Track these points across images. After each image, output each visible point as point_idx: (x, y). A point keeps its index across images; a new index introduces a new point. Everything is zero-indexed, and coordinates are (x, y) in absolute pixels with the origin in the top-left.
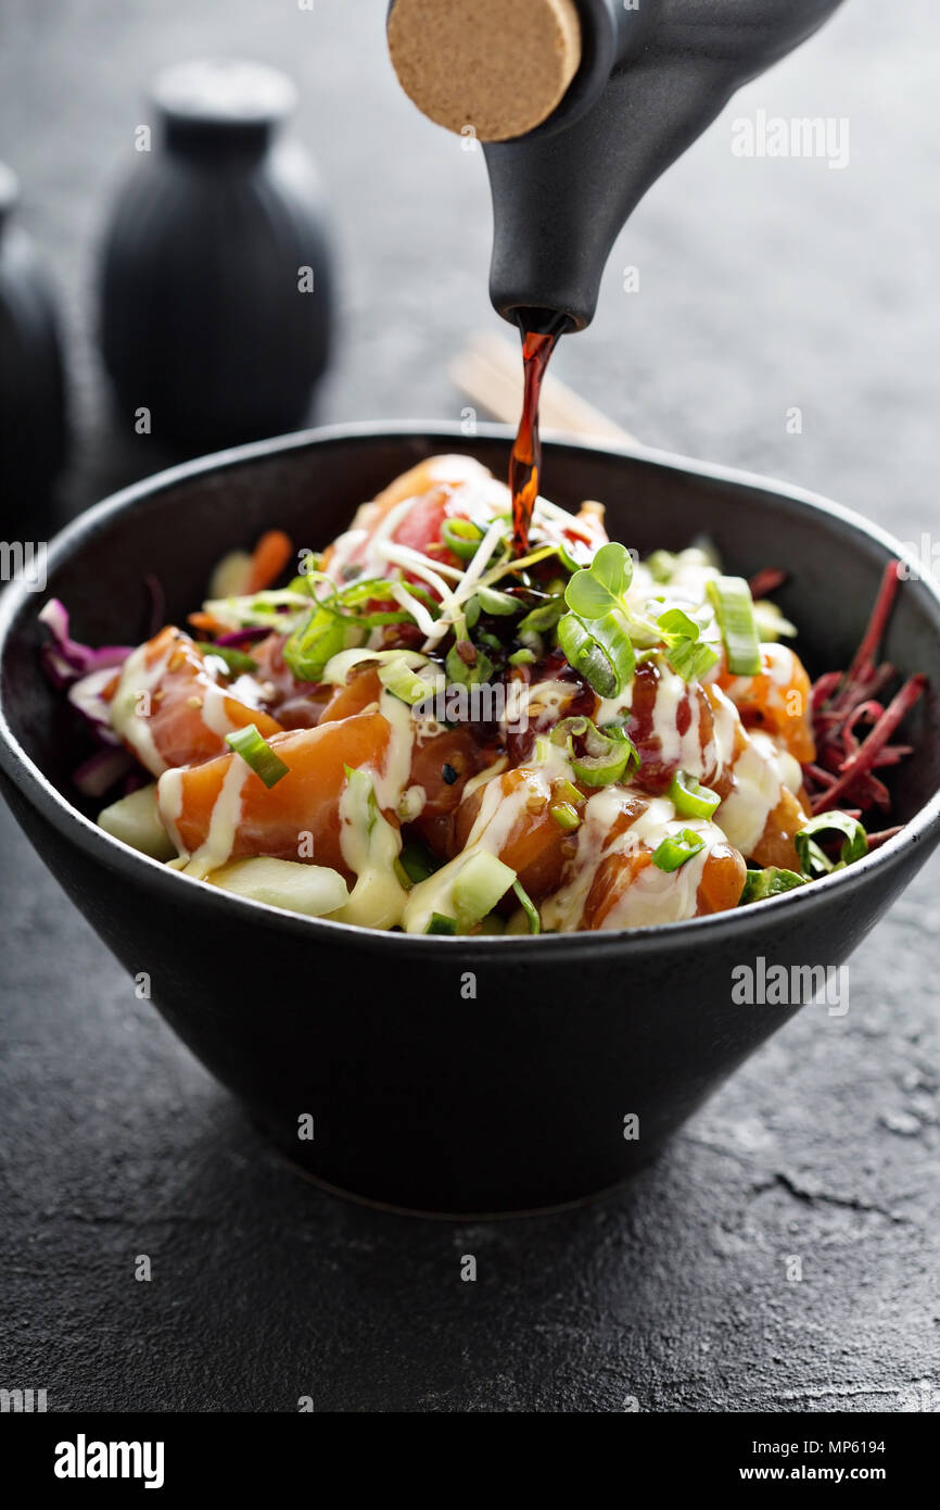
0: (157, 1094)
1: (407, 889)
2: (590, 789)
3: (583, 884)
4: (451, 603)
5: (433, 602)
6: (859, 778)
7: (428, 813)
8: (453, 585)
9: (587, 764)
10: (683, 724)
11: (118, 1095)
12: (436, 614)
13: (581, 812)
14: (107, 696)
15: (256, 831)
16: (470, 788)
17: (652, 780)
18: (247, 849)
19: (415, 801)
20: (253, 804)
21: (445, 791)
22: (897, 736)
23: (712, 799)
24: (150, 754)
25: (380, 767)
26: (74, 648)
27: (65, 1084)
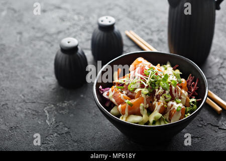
0: (116, 136)
1: (149, 116)
2: (167, 102)
3: (168, 113)
4: (148, 81)
5: (145, 81)
6: (194, 92)
7: (149, 107)
8: (147, 79)
9: (166, 100)
10: (175, 92)
11: (112, 136)
12: (146, 83)
13: (167, 105)
14: (108, 95)
15: (130, 112)
16: (154, 103)
17: (173, 99)
18: (130, 114)
19: (148, 106)
20: (129, 109)
21: (151, 104)
22: (197, 86)
23: (180, 100)
24: (116, 103)
25: (143, 103)
26: (102, 89)
27: (105, 136)
